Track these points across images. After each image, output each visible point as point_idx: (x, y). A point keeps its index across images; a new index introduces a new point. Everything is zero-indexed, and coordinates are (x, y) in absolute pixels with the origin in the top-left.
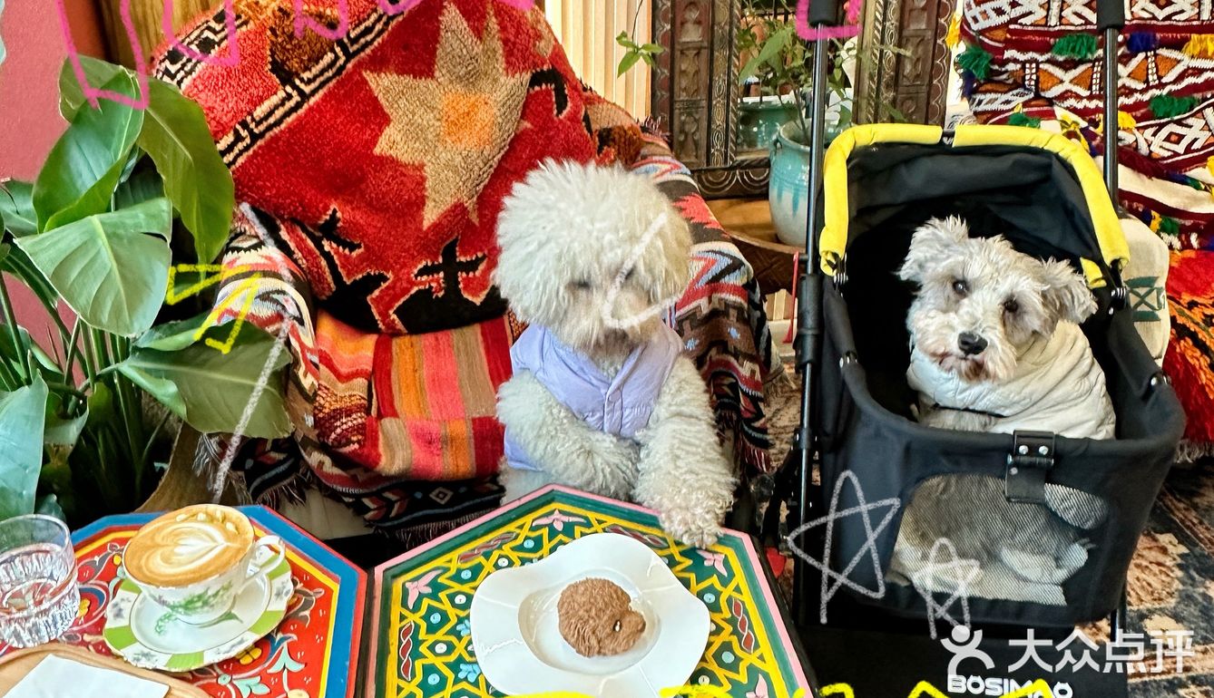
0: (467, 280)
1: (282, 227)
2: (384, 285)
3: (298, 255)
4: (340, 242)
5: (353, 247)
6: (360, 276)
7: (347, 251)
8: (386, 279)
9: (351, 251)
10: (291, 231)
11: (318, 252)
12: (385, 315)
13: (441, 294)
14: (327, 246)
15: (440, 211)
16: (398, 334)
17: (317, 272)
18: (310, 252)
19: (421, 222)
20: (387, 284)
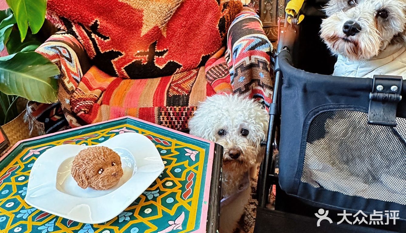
0: (158, 59)
1: (74, 26)
2: (120, 57)
3: (80, 38)
4: (100, 35)
5: (105, 38)
6: (108, 51)
7: (102, 39)
8: (121, 55)
9: (104, 39)
10: (77, 28)
11: (88, 38)
12: (119, 69)
13: (145, 63)
14: (93, 36)
15: (149, 29)
16: (124, 78)
17: (88, 46)
18: (85, 38)
19: (140, 34)
20: (122, 56)
